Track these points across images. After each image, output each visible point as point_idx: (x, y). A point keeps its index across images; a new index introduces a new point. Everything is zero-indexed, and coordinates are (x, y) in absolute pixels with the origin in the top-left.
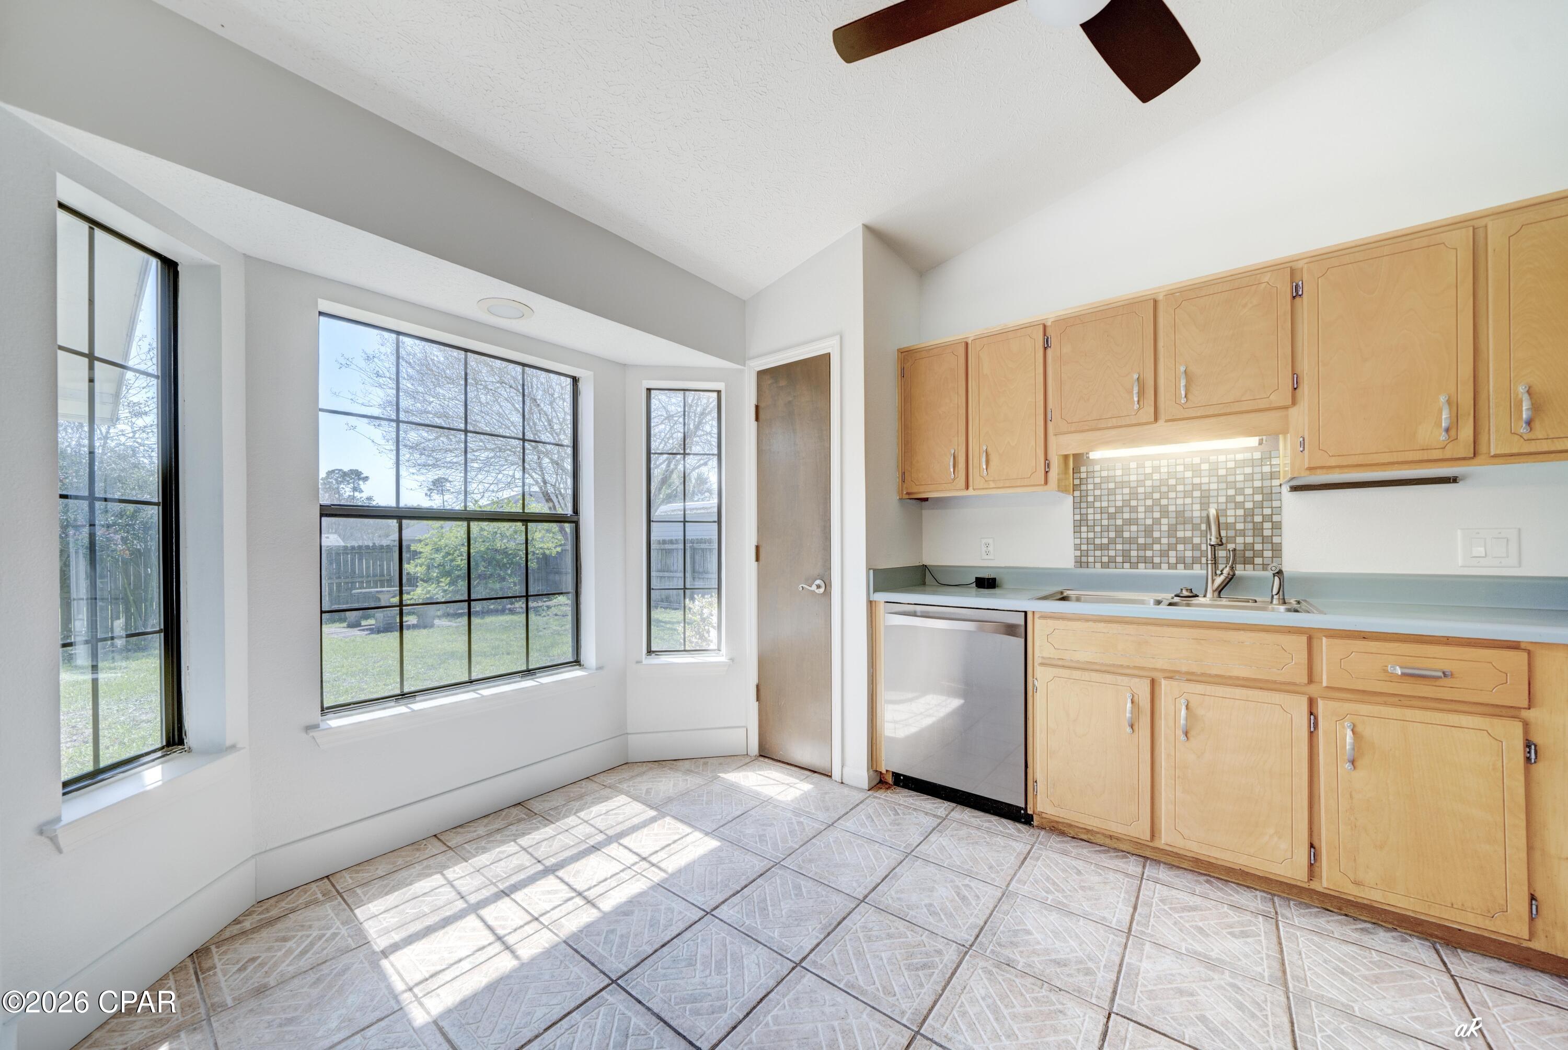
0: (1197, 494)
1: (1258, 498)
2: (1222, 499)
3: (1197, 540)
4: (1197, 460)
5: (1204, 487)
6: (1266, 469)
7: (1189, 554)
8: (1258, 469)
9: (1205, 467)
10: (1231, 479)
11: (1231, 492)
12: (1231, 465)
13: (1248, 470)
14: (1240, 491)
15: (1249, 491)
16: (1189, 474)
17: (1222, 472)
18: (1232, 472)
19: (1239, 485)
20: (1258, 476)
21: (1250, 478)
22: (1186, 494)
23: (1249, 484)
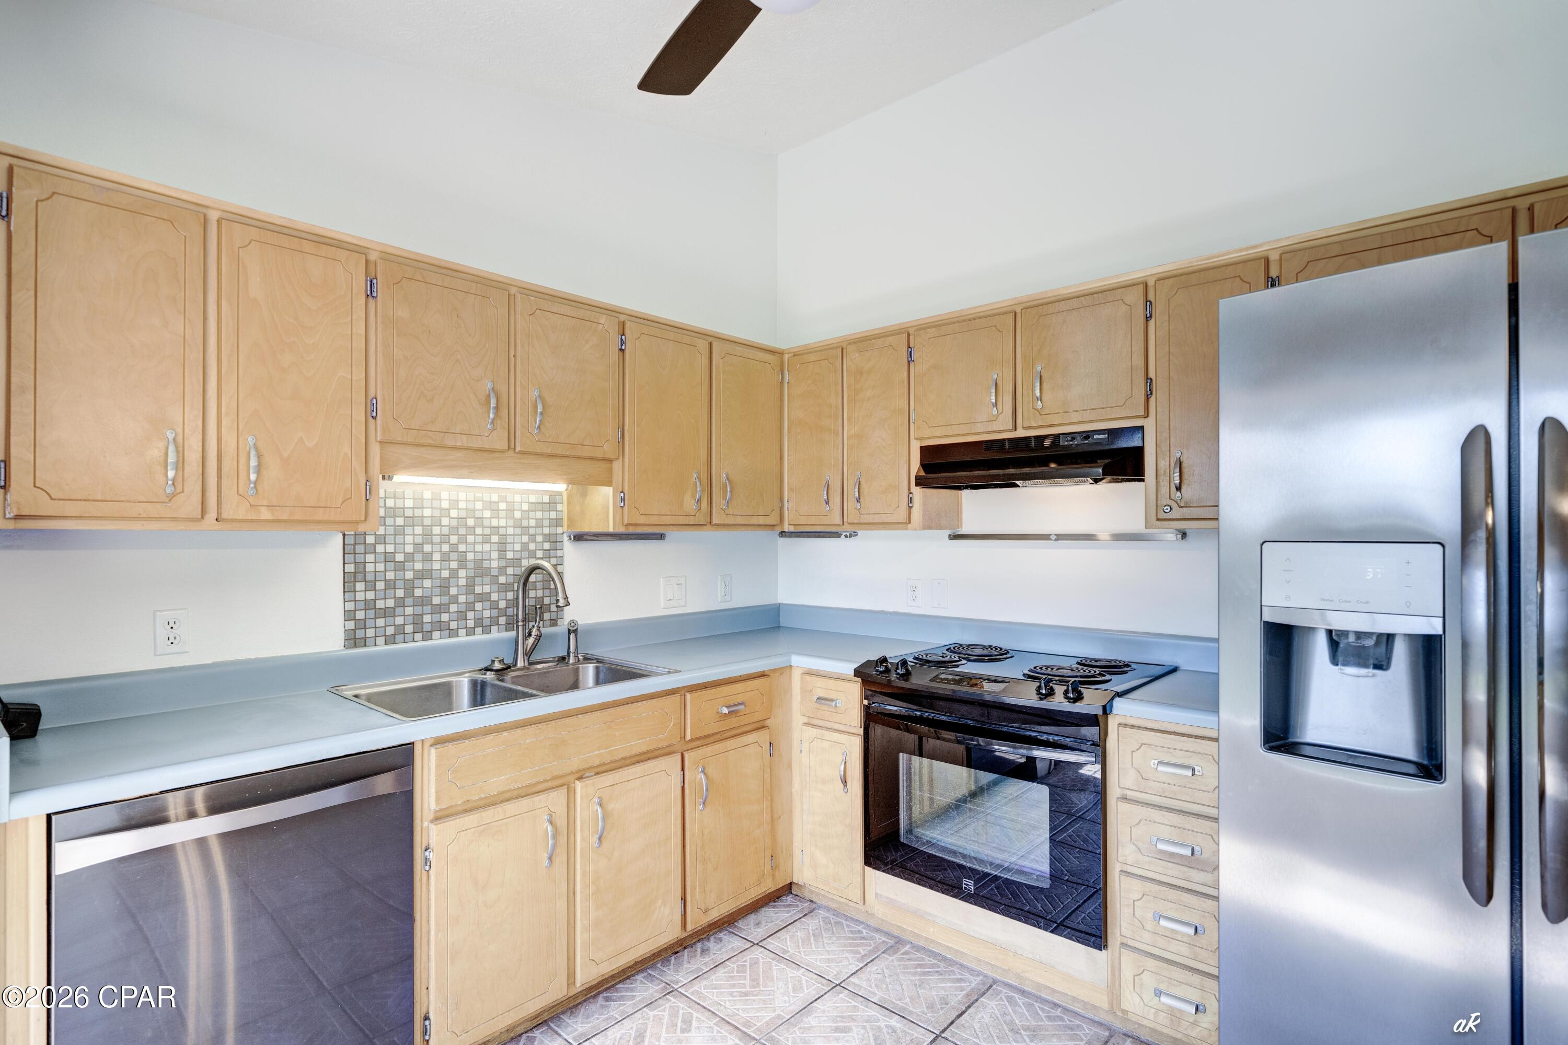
0: (495, 539)
1: (547, 546)
2: (518, 547)
3: (494, 597)
4: (495, 498)
5: (502, 531)
6: (553, 515)
7: (487, 614)
8: (546, 515)
9: (503, 506)
10: (525, 523)
11: (525, 539)
12: (525, 507)
13: (539, 515)
14: (533, 538)
15: (539, 538)
16: (487, 514)
17: (518, 515)
18: (526, 515)
19: (532, 531)
20: (546, 523)
21: (539, 522)
22: (486, 539)
23: (539, 530)
